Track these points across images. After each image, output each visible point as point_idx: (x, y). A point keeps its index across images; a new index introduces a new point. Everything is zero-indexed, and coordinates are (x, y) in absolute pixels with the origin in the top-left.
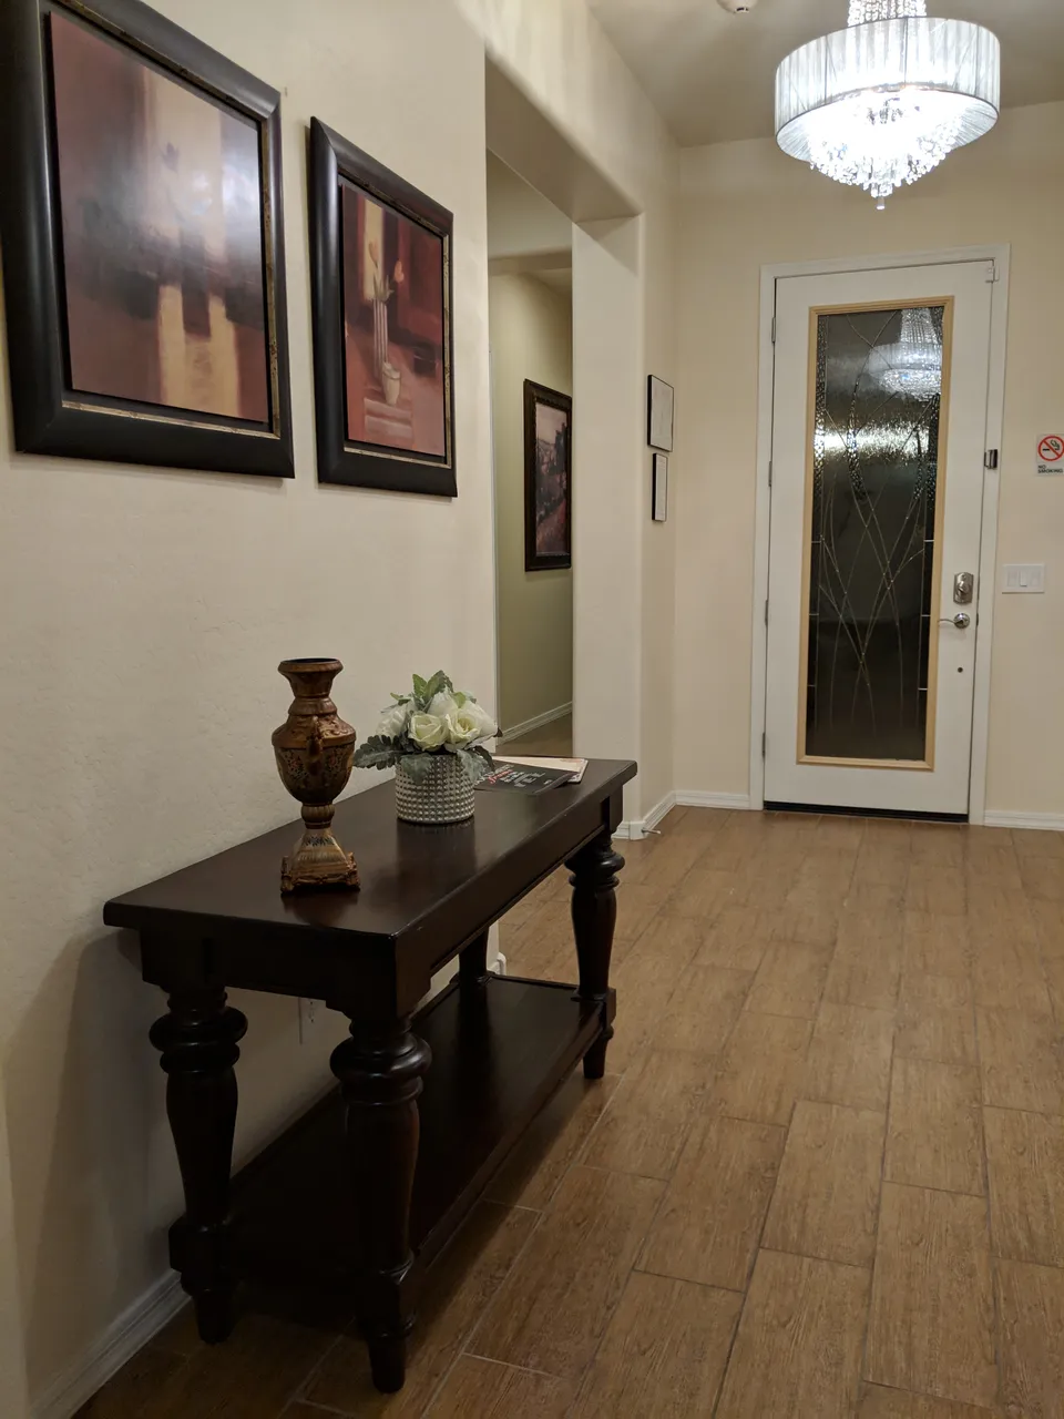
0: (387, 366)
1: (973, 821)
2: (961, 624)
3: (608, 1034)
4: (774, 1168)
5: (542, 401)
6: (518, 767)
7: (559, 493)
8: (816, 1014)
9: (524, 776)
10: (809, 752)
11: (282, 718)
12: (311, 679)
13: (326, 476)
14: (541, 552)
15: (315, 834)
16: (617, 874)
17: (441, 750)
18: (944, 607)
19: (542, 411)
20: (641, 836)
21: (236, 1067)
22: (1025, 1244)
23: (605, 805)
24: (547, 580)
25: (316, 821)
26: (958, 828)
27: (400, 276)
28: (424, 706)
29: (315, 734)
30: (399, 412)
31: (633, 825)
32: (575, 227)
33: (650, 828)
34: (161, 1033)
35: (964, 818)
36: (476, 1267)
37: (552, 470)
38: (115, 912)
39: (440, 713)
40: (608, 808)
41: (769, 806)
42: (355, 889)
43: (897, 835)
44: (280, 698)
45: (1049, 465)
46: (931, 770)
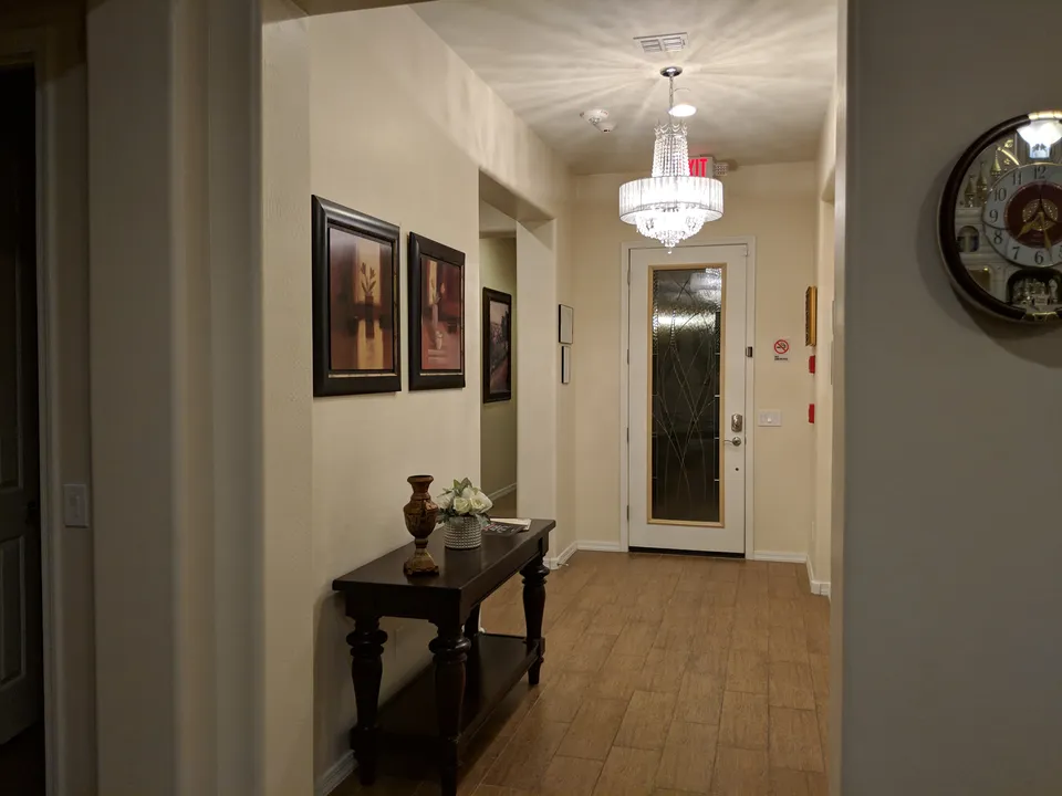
0: (438, 333)
1: (748, 557)
2: (736, 443)
3: (542, 661)
4: (621, 717)
5: (493, 299)
6: (497, 524)
7: (504, 354)
8: (648, 654)
9: (501, 528)
10: (654, 517)
11: (408, 500)
12: (420, 484)
13: (411, 388)
14: (493, 391)
15: (420, 550)
16: (546, 578)
17: (467, 515)
18: (727, 433)
19: (493, 305)
20: (557, 568)
21: (382, 655)
22: (732, 740)
23: (540, 541)
24: (498, 408)
25: (421, 545)
26: (738, 562)
27: (443, 290)
28: (459, 494)
29: (424, 507)
30: (442, 352)
31: (552, 560)
32: (518, 224)
33: (562, 562)
34: (351, 639)
35: (743, 555)
36: (484, 755)
37: (500, 341)
38: (337, 584)
39: (467, 497)
40: (541, 544)
41: (632, 549)
42: (438, 574)
43: (703, 566)
44: (408, 492)
45: (781, 356)
46: (723, 527)
